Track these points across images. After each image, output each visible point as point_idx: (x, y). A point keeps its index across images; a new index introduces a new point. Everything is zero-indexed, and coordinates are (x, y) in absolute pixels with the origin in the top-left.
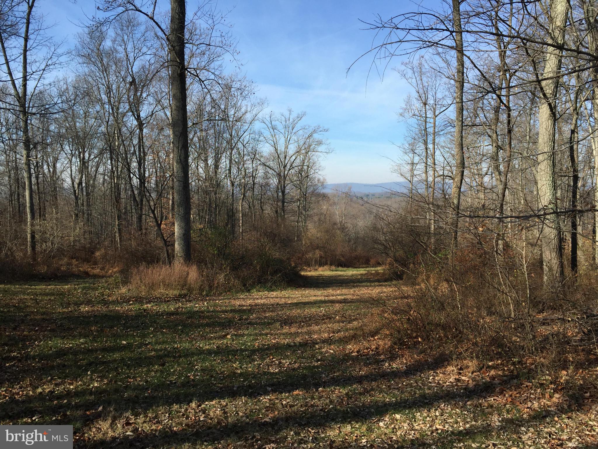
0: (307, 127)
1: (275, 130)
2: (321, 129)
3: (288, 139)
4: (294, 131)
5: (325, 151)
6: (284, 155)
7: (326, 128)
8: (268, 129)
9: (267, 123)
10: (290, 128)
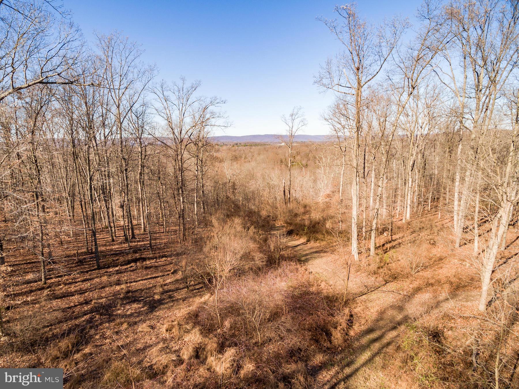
0: (202, 98)
1: (168, 102)
2: (218, 101)
3: (183, 111)
4: (189, 103)
5: (224, 124)
6: (179, 129)
7: (223, 99)
8: (159, 100)
9: (158, 93)
10: (185, 100)
